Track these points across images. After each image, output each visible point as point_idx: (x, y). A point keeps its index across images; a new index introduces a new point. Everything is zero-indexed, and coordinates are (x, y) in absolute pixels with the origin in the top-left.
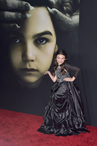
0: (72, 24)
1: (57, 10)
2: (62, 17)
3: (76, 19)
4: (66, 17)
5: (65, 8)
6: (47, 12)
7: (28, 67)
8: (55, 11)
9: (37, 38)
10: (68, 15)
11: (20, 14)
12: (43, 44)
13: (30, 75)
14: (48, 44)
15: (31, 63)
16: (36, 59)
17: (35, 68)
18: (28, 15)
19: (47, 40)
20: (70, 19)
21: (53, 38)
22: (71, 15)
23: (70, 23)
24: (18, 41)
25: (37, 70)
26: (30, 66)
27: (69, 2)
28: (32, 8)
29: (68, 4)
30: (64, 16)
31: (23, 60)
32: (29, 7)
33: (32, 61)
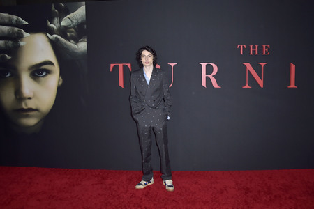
0: (79, 51)
1: (58, 37)
2: (65, 44)
3: (82, 46)
4: (71, 44)
5: (68, 34)
6: (47, 39)
7: (24, 107)
8: (56, 38)
9: (34, 69)
10: (72, 41)
11: (10, 42)
12: (43, 77)
13: (27, 116)
14: (49, 76)
15: (28, 102)
16: (34, 95)
17: (34, 107)
18: (22, 43)
19: (48, 72)
20: (76, 46)
21: (56, 69)
22: (77, 42)
23: (76, 51)
24: (8, 75)
25: (36, 110)
26: (26, 105)
27: (74, 28)
28: (26, 35)
29: (72, 29)
30: (68, 43)
31: (16, 98)
32: (22, 34)
33: (30, 98)
